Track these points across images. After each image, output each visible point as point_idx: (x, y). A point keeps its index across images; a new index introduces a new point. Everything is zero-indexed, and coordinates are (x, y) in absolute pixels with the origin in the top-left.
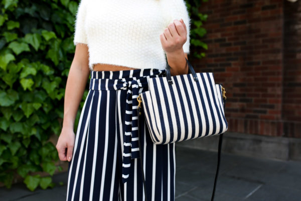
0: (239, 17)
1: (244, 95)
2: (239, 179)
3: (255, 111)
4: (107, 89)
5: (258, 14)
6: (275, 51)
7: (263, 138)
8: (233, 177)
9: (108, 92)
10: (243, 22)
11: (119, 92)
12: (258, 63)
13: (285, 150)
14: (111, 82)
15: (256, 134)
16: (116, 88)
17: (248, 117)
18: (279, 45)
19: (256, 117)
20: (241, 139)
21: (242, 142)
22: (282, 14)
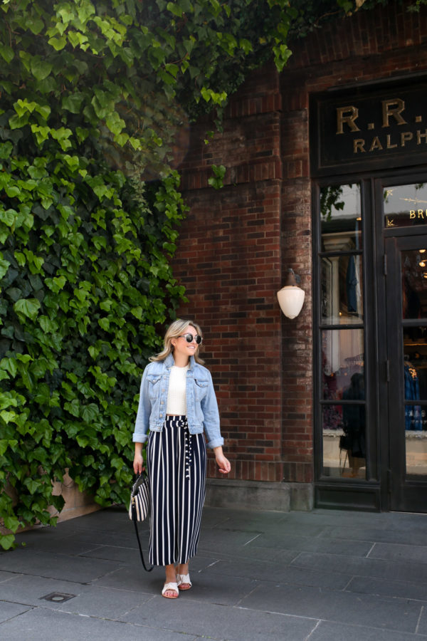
0: (229, 328)
1: (235, 429)
2: (234, 531)
3: (250, 450)
4: (171, 426)
5: (252, 326)
6: (273, 375)
7: (260, 485)
8: (228, 530)
9: (172, 429)
10: (235, 335)
11: (179, 429)
12: (253, 388)
13: (285, 498)
14: (174, 423)
15: (251, 480)
16: (177, 425)
17: (240, 457)
18: (277, 368)
19: (251, 457)
20: (233, 487)
21: (233, 491)
22: (279, 330)
